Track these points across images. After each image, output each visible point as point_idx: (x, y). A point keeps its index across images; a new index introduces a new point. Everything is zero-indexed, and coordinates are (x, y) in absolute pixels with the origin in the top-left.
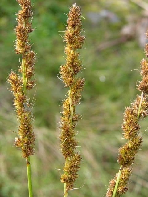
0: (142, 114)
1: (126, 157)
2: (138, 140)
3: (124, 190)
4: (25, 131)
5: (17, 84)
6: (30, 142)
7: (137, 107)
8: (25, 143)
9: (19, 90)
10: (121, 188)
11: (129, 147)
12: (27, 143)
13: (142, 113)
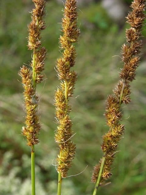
0: (124, 102)
1: (109, 145)
2: (120, 128)
3: (108, 176)
4: (30, 122)
5: (27, 78)
6: (35, 132)
7: (118, 95)
8: (30, 133)
9: (28, 83)
10: (105, 174)
11: (111, 135)
12: (32, 133)
13: (123, 100)
